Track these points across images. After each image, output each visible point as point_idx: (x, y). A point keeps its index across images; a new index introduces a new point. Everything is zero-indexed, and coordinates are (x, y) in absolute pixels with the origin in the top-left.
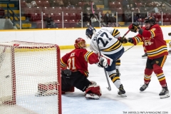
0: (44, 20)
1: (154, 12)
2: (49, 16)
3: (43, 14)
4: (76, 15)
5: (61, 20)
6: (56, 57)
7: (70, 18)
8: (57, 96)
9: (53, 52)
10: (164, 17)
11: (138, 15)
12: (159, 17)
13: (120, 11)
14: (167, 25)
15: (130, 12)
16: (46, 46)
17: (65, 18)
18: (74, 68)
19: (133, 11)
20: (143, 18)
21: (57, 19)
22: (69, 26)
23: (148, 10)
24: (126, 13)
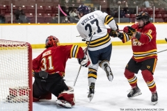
0: (14, 13)
1: (145, 6)
2: (20, 9)
3: (13, 6)
4: (52, 8)
5: (34, 13)
6: (27, 58)
7: (44, 11)
8: (27, 103)
9: (23, 51)
10: (157, 12)
11: (125, 9)
12: (150, 12)
13: (104, 4)
14: (160, 22)
15: (116, 6)
16: (16, 44)
17: (39, 11)
18: (51, 68)
19: (119, 4)
20: (131, 13)
21: (29, 13)
22: (43, 21)
23: (137, 4)
24: (111, 6)
